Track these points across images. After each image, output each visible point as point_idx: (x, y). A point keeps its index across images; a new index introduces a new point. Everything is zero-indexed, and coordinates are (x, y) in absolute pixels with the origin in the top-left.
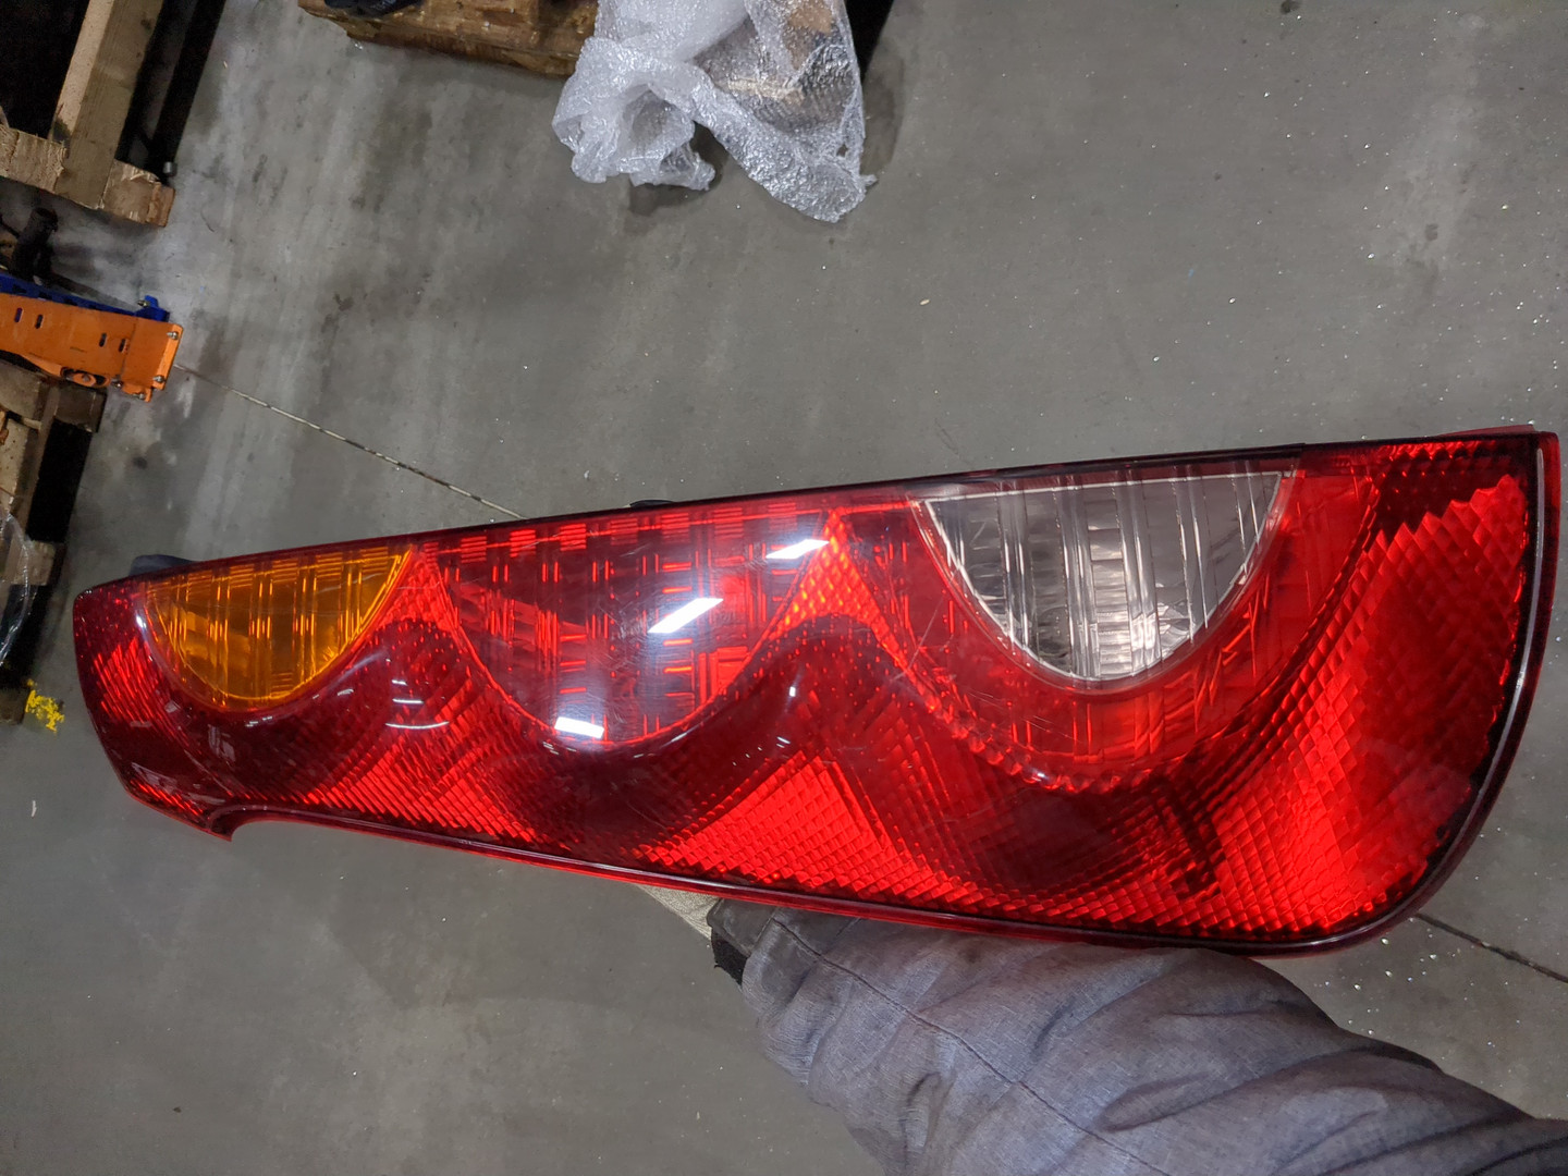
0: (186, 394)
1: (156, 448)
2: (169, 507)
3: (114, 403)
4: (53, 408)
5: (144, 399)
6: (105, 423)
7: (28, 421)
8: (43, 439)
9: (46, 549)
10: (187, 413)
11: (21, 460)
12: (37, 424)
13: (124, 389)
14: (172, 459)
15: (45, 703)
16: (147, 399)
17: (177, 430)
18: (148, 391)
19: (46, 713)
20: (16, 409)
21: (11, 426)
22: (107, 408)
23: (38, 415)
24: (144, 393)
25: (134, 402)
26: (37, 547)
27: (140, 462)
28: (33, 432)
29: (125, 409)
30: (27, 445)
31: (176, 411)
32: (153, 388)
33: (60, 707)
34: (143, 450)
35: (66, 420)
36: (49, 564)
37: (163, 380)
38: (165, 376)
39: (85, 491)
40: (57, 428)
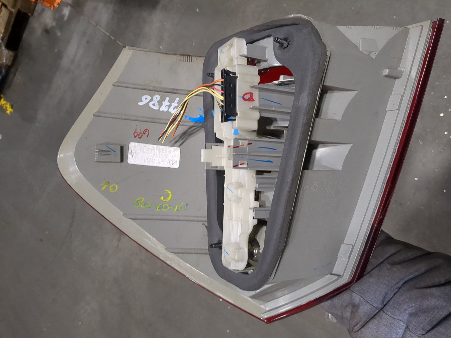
0: (66, 11)
1: (53, 28)
2: (56, 50)
3: (39, 7)
4: (19, 5)
5: (50, 9)
6: (35, 14)
7: (9, 8)
8: (14, 16)
9: (11, 53)
10: (66, 18)
11: (6, 22)
12: (13, 10)
13: (43, 3)
14: (59, 34)
15: (7, 104)
16: (52, 9)
17: (61, 23)
18: (52, 7)
19: (6, 107)
20: (5, 3)
21: (3, 8)
22: (37, 8)
23: (14, 7)
24: (50, 6)
25: (46, 9)
26: (8, 52)
27: (47, 31)
28: (11, 13)
29: (43, 10)
30: (9, 17)
31: (62, 17)
32: (54, 6)
33: (12, 107)
34: (49, 27)
35: (23, 10)
36: (12, 58)
37: (58, 4)
38: (59, 2)
39: (25, 35)
40: (19, 12)
